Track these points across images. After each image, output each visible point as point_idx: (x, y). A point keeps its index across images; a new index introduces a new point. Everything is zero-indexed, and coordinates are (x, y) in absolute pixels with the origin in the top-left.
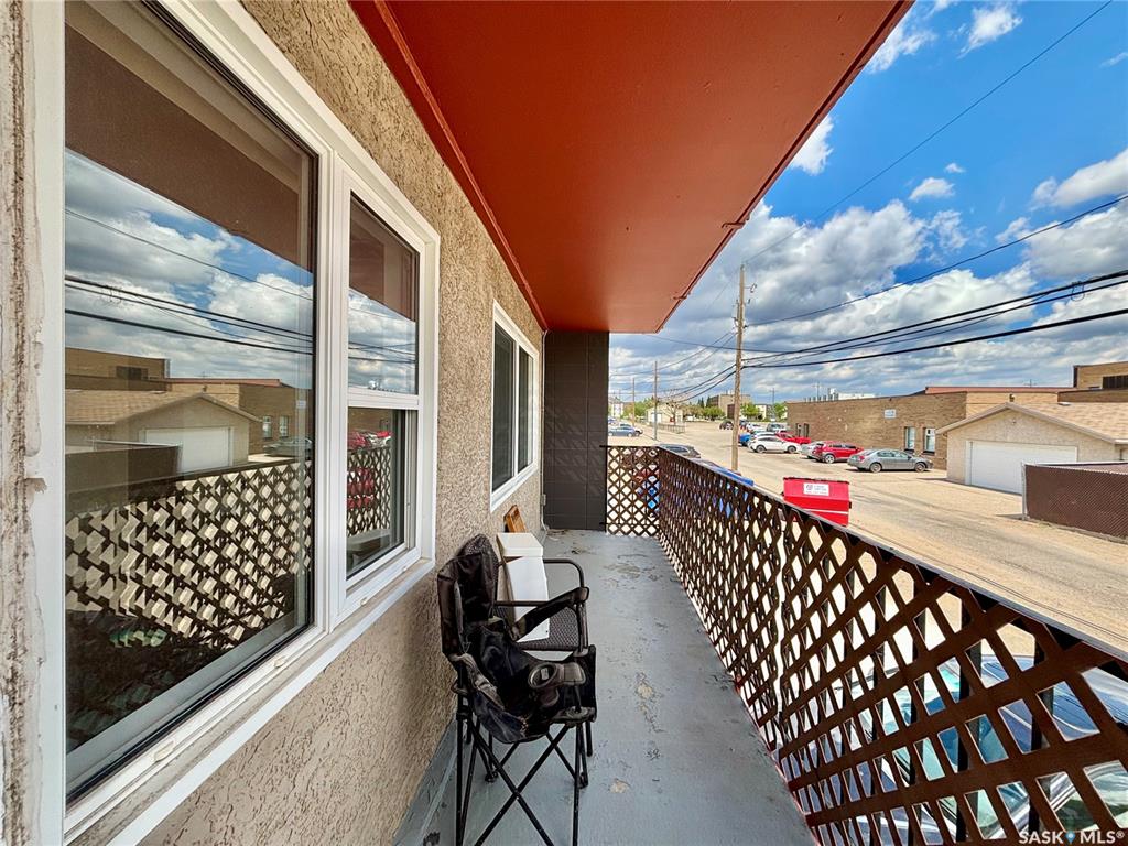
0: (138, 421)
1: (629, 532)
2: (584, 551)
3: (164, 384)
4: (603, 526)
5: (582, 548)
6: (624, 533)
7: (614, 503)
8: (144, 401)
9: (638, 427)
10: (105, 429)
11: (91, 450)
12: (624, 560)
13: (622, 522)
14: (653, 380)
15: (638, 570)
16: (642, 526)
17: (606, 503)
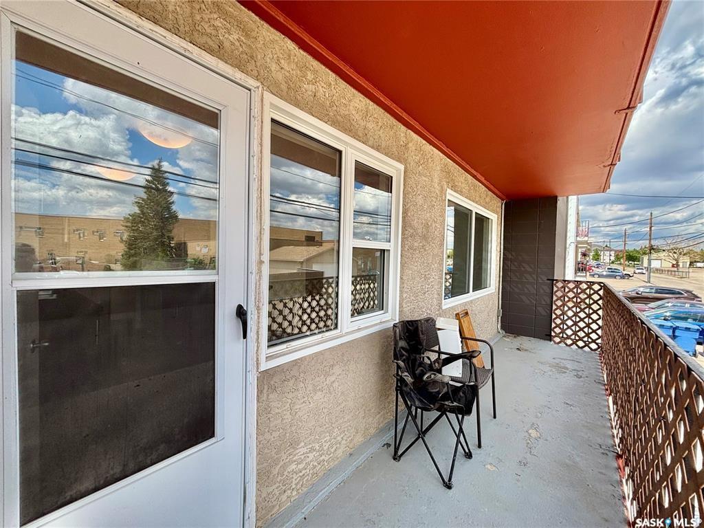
0: (309, 260)
1: (572, 345)
2: (526, 350)
3: (320, 244)
4: (549, 337)
5: (525, 348)
6: (566, 344)
7: (558, 321)
8: (313, 250)
9: (629, 271)
10: (302, 263)
11: (295, 271)
12: (557, 361)
13: (565, 336)
14: (648, 229)
15: (567, 369)
16: (584, 342)
17: (551, 321)
